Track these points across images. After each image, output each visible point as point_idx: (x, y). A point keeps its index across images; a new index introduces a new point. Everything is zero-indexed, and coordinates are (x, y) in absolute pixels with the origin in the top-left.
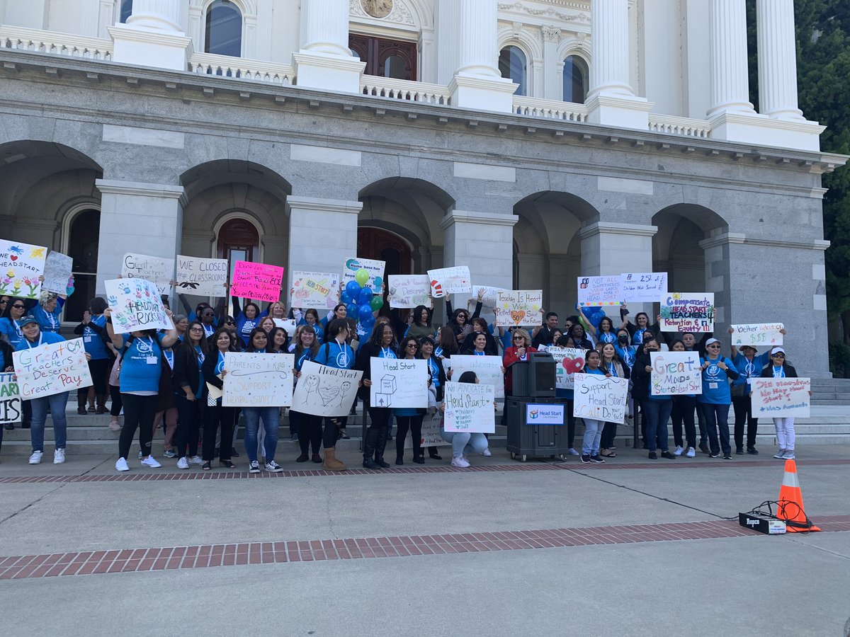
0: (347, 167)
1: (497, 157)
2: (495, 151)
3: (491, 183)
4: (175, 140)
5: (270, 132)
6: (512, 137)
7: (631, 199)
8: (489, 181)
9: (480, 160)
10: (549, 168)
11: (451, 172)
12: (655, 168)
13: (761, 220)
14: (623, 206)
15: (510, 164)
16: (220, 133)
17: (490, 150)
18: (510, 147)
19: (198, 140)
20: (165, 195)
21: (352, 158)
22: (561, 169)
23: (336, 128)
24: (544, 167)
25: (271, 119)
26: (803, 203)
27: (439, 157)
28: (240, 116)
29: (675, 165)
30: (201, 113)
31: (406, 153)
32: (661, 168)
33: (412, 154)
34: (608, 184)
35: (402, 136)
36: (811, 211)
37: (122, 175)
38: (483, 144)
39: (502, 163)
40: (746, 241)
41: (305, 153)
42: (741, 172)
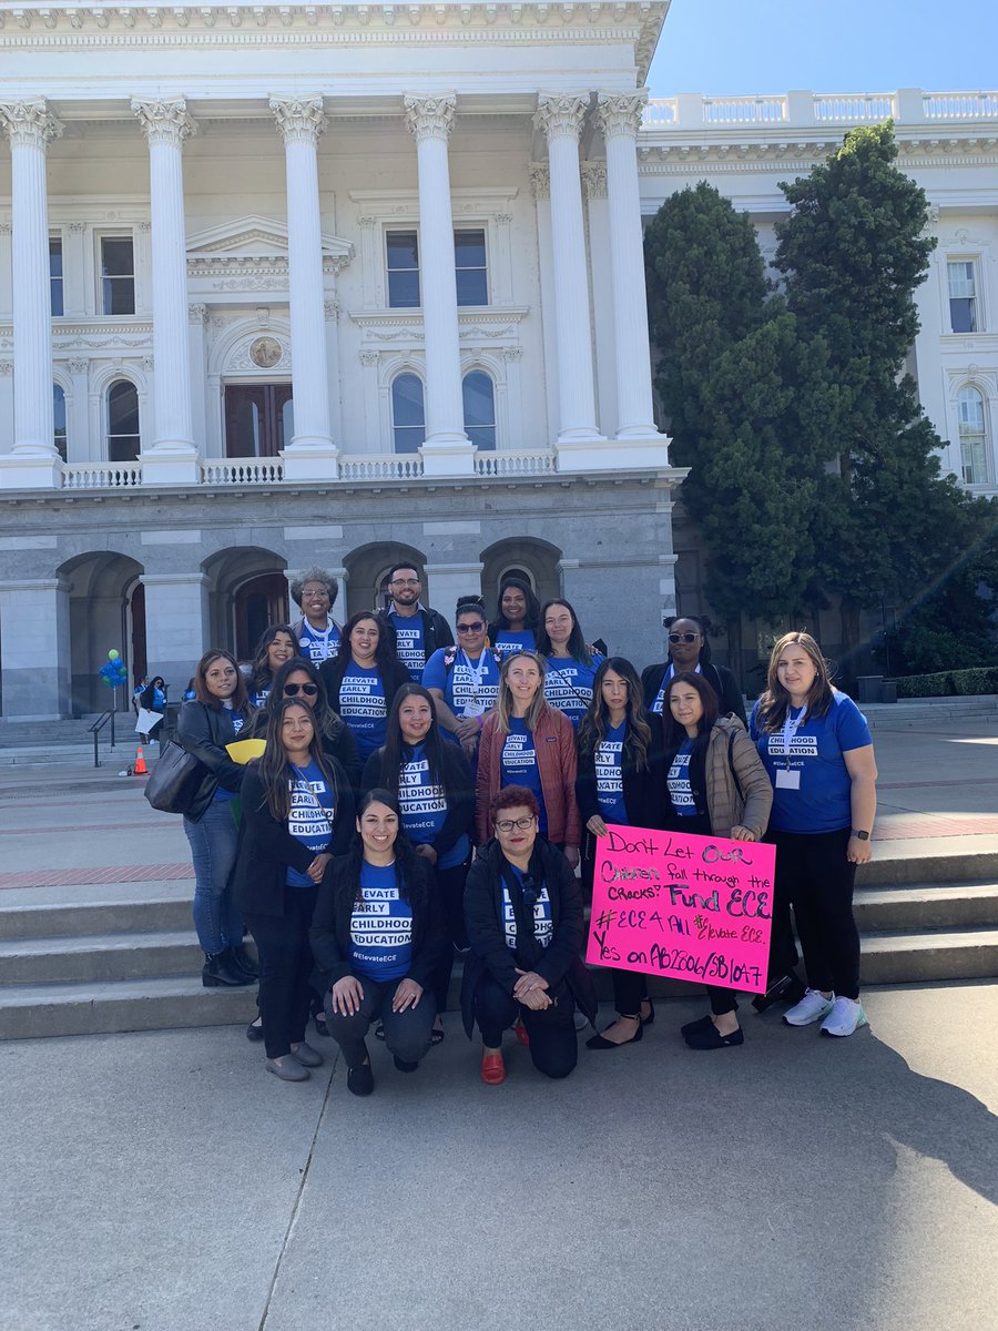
0: (189, 544)
1: (324, 519)
2: (320, 512)
3: (321, 542)
4: (50, 542)
5: (123, 524)
6: (336, 498)
7: (458, 540)
8: (317, 540)
9: (308, 523)
10: (374, 521)
11: (282, 536)
12: (483, 506)
13: (600, 543)
14: (450, 547)
15: (337, 522)
16: (84, 531)
17: (316, 513)
18: (335, 507)
19: (67, 539)
20: (46, 587)
21: (193, 536)
22: (386, 521)
23: (177, 513)
24: (370, 521)
25: (123, 514)
26: (649, 520)
27: (269, 525)
28: (100, 515)
29: (502, 501)
30: (68, 517)
31: (240, 525)
32: (488, 506)
33: (244, 525)
34: (433, 528)
35: (235, 511)
36: (657, 526)
37: (12, 575)
38: (309, 508)
39: (329, 522)
40: (580, 565)
41: (152, 538)
42: (575, 499)
